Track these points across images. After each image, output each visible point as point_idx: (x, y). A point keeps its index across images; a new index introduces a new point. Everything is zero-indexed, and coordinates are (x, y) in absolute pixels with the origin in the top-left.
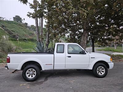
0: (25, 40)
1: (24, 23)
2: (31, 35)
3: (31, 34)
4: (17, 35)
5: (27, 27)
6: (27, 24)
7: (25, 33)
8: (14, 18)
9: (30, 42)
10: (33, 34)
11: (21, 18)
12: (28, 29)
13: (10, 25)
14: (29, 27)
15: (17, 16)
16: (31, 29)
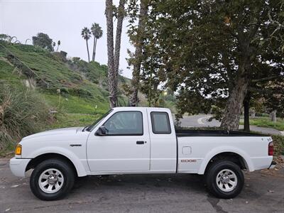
0: (63, 93)
1: (59, 51)
2: (76, 80)
3: (75, 78)
4: (45, 79)
5: (65, 61)
6: (65, 54)
7: (61, 75)
8: (34, 38)
9: (74, 98)
10: (79, 79)
11: (50, 41)
12: (67, 65)
13: (26, 55)
14: (70, 61)
15: (41, 35)
16: (76, 66)
